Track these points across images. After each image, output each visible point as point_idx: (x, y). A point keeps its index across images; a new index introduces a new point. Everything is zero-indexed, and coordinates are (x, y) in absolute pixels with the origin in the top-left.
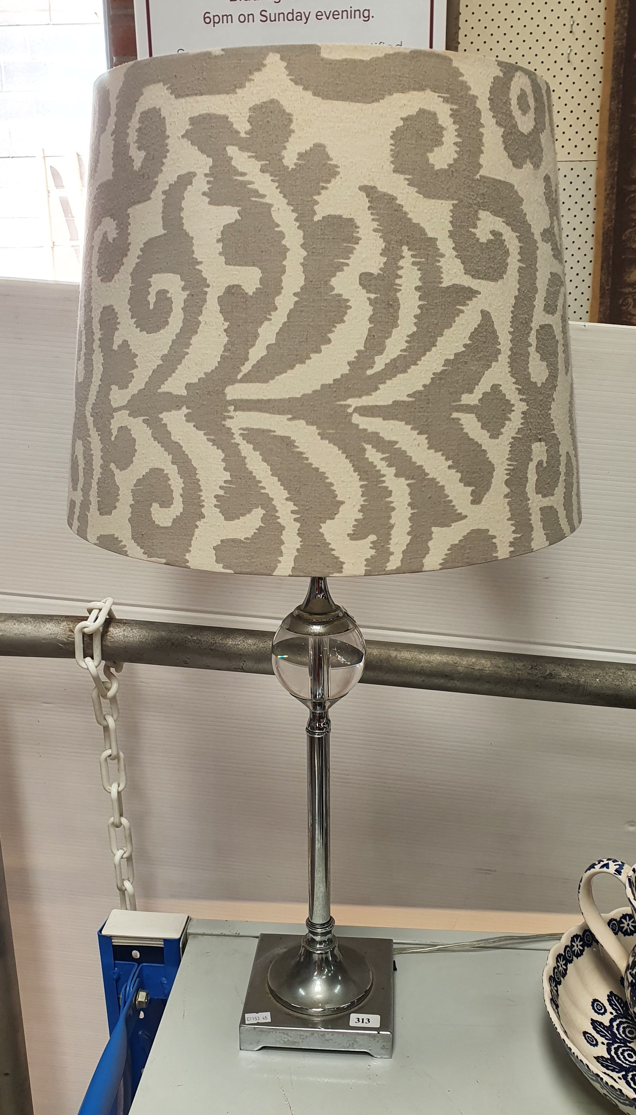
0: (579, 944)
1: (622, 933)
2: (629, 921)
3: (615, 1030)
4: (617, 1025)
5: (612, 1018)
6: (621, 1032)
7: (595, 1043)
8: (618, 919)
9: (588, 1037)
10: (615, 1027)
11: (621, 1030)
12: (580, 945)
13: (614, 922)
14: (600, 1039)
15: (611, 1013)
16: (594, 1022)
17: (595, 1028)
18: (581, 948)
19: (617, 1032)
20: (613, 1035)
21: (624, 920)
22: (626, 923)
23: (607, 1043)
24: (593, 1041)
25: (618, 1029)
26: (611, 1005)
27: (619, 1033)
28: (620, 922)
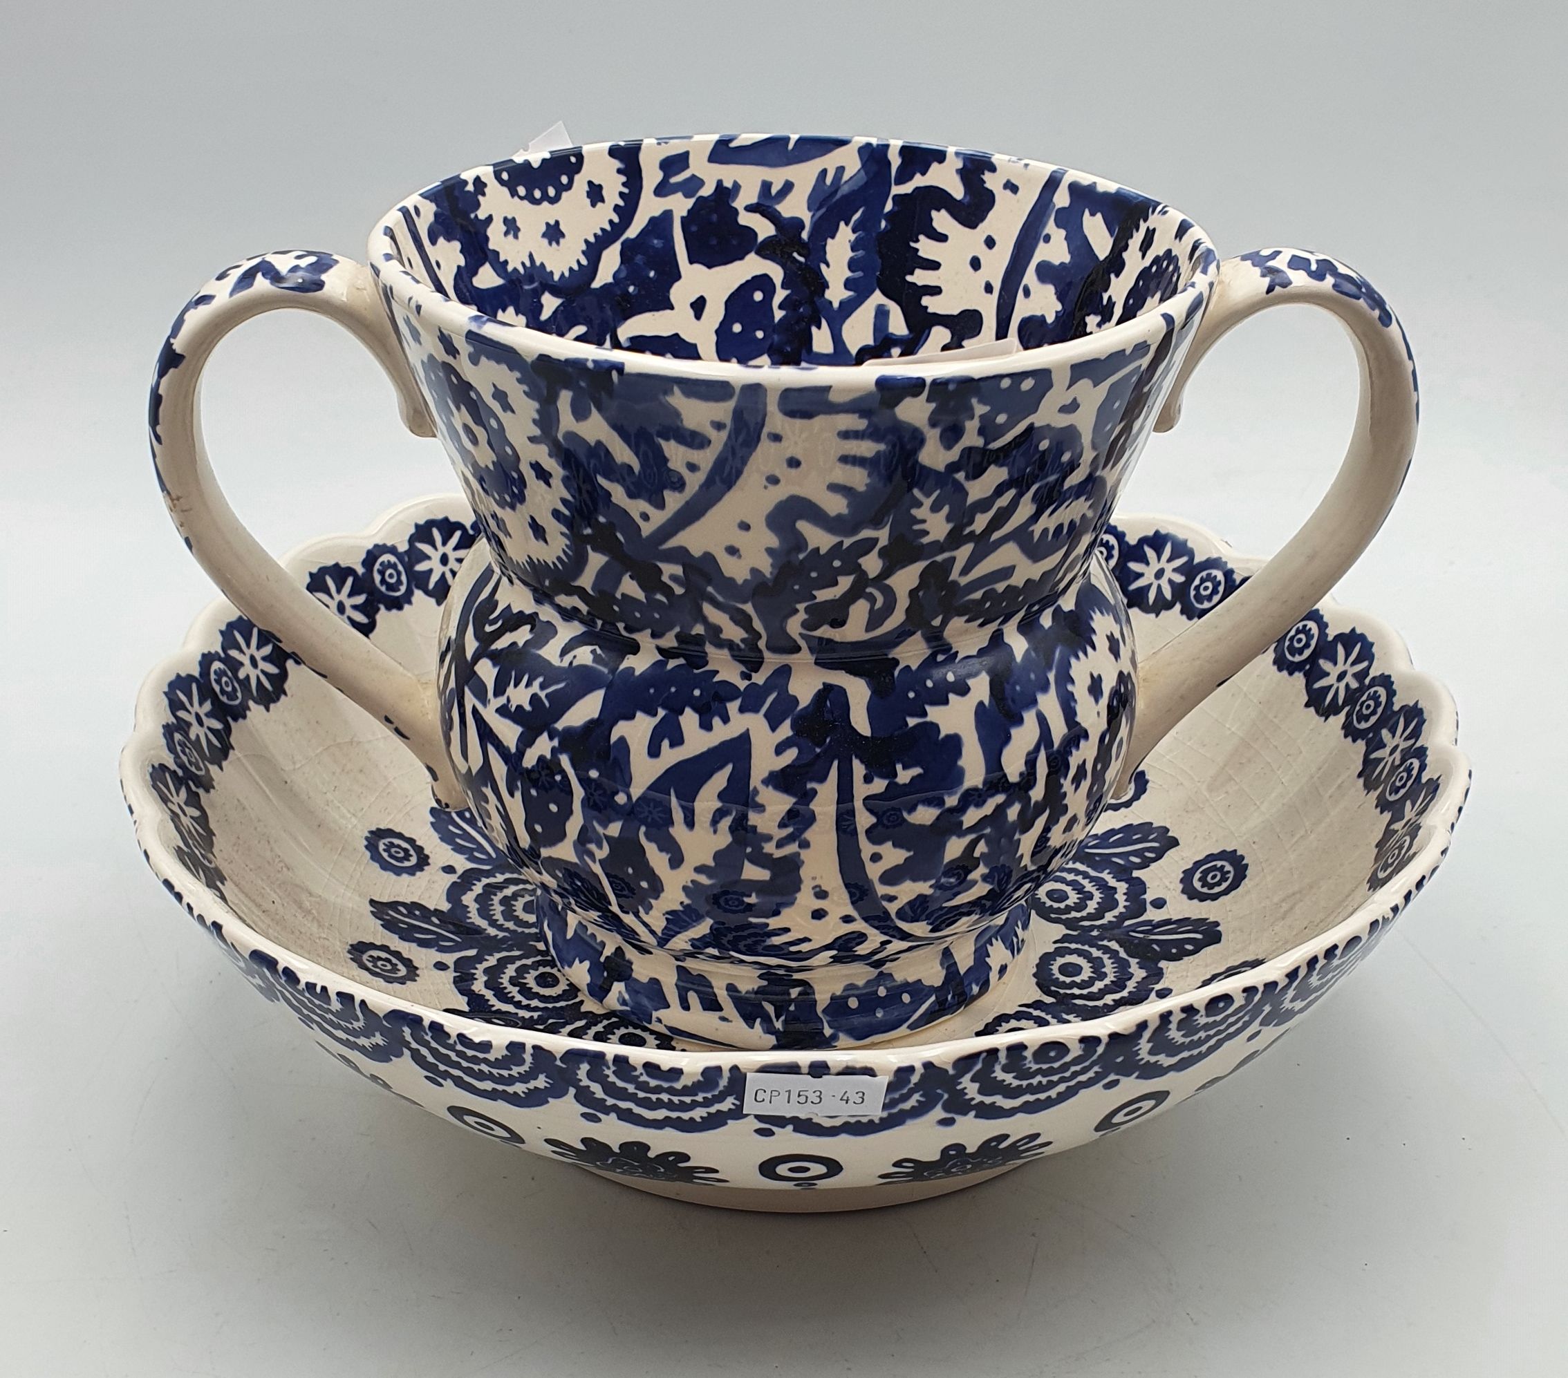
0: (258, 655)
1: (427, 592)
2: (444, 543)
3: (475, 918)
4: (478, 899)
5: (454, 883)
6: (498, 917)
7: (403, 971)
8: (403, 547)
9: (375, 960)
10: (473, 907)
11: (497, 910)
12: (264, 659)
13: (387, 558)
14: (423, 957)
15: (449, 869)
16: (380, 909)
17: (390, 926)
18: (272, 669)
19: (483, 924)
20: (470, 934)
21: (425, 548)
22: (436, 556)
23: (457, 962)
24: (395, 969)
25: (484, 912)
26: (447, 838)
27: (493, 923)
28: (414, 556)
